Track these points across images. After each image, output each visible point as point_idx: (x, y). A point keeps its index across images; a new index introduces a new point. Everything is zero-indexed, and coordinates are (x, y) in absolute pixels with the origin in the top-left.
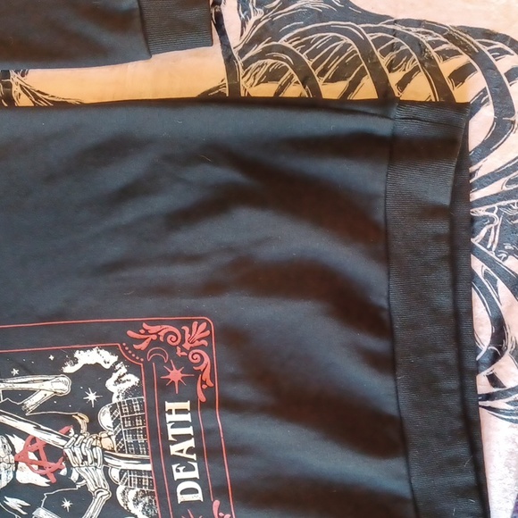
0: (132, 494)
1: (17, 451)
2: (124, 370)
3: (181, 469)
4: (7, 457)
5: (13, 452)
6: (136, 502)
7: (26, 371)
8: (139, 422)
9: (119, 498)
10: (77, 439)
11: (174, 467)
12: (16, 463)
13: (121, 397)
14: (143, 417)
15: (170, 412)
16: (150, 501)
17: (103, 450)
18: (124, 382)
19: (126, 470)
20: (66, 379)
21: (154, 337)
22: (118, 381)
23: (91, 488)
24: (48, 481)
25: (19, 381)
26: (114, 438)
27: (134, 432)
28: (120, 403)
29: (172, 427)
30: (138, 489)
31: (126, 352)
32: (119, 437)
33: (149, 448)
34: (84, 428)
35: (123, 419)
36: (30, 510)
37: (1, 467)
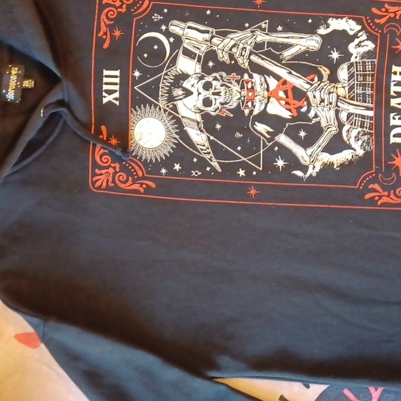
0: (354, 133)
2: (364, 37)
3: (397, 117)
4: (262, 92)
5: (268, 89)
6: (357, 138)
7: (288, 28)
8: (369, 79)
9: (344, 134)
10: (319, 85)
11: (392, 115)
12: (269, 98)
13: (358, 58)
14: (373, 75)
15: (395, 73)
16: (369, 139)
17: (338, 96)
18: (363, 46)
19: (352, 114)
20: (319, 39)
21: (392, 15)
22: (359, 45)
23: (323, 124)
24: (291, 114)
25: (282, 35)
26: (347, 88)
27: (364, 86)
28: (356, 63)
29: (395, 85)
30: (360, 129)
31: (368, 24)
32: (351, 88)
33: (374, 99)
34: (325, 78)
35: (357, 75)
36: (273, 135)
37: (257, 99)
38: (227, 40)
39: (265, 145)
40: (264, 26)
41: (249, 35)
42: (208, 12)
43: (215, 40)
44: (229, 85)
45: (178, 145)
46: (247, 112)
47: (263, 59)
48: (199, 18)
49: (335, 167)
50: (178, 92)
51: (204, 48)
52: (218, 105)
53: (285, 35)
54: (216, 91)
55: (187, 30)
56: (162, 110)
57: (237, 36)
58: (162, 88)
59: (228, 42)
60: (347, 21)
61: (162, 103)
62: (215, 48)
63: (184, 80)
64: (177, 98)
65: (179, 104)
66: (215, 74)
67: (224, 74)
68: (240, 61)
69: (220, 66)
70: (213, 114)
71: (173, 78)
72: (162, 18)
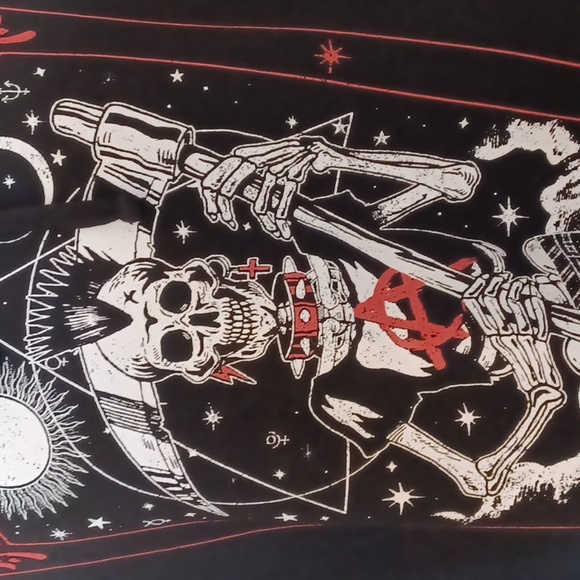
1: (362, 298)
4: (338, 310)
5: (353, 300)
10: (488, 282)
22: (564, 194)
23: (524, 384)
24: (429, 365)
25: (382, 157)
34: (499, 265)
35: (573, 259)
36: (380, 429)
37: (326, 328)
38: (231, 163)
39: (357, 460)
40: (339, 128)
41: (296, 150)
42: (177, 76)
43: (193, 160)
44: (240, 291)
45: (90, 478)
46: (298, 367)
47: (328, 219)
48: (148, 91)
49: (557, 496)
50: (85, 318)
51: (160, 184)
52: (209, 351)
53: (391, 158)
54: (202, 311)
55: (105, 127)
56: (36, 375)
57: (259, 151)
58: (34, 306)
59: (234, 168)
60: (552, 131)
61: (35, 354)
62: (197, 185)
63: (102, 280)
64: (82, 336)
65: (89, 354)
66: (195, 263)
67: (225, 261)
68: (267, 223)
69: (211, 238)
70: (196, 380)
71: (67, 274)
72: (26, 92)
